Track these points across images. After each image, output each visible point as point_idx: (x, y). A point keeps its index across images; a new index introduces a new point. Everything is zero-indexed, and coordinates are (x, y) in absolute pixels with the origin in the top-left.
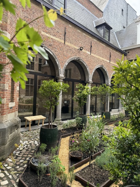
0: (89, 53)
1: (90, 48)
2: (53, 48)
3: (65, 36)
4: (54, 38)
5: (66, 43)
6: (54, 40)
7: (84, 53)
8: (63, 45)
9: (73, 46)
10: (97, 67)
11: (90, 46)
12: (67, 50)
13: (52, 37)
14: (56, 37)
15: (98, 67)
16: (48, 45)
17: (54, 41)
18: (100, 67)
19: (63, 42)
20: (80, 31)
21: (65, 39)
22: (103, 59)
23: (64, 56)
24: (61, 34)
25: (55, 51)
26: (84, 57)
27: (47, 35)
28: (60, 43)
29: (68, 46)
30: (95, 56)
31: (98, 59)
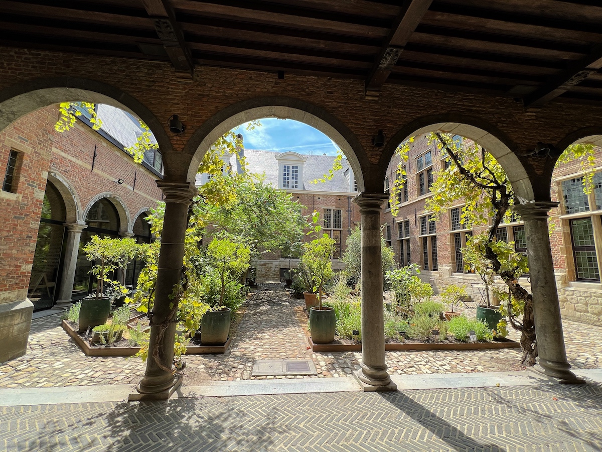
0: (132, 189)
1: (133, 181)
2: (70, 176)
3: (94, 158)
4: (74, 160)
5: (95, 170)
6: (74, 163)
7: (124, 188)
8: (88, 173)
9: (105, 175)
10: (142, 211)
11: (134, 179)
12: (95, 181)
13: (70, 157)
14: (79, 159)
15: (144, 211)
16: (62, 170)
17: (74, 165)
18: (146, 210)
19: (90, 168)
20: (119, 154)
21: (93, 163)
22: (152, 199)
23: (89, 190)
24: (87, 155)
25: (74, 182)
26: (122, 193)
27: (63, 154)
28: (85, 169)
29: (97, 175)
30: (139, 193)
31: (144, 198)
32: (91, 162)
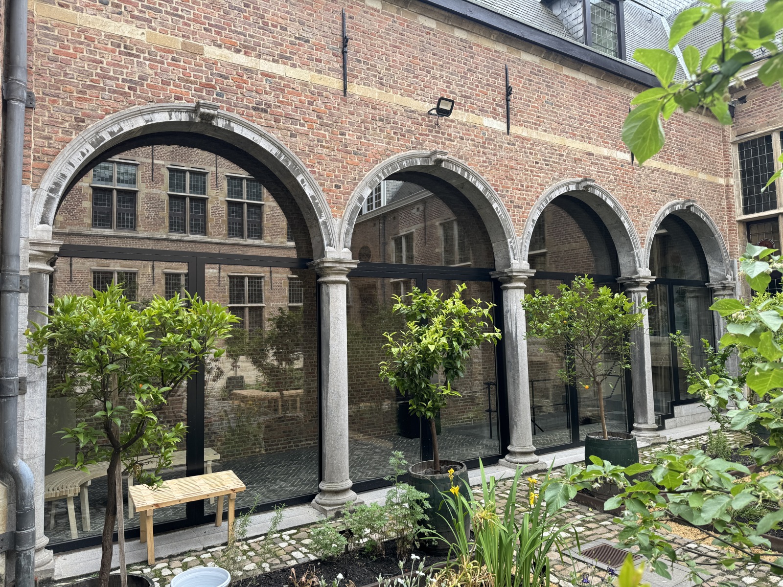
0: (501, 126)
1: (500, 98)
2: (277, 121)
3: (344, 53)
4: (279, 69)
5: (356, 90)
6: (281, 78)
7: (468, 127)
8: (334, 101)
9: (395, 99)
10: (557, 194)
11: (503, 91)
12: (363, 122)
13: (265, 65)
14: (294, 66)
15: (563, 191)
16: (247, 107)
17: (280, 86)
18: (573, 188)
19: (337, 84)
20: (431, 24)
21: (344, 67)
22: (590, 148)
23: (348, 152)
24: (321, 48)
25: (292, 136)
26: (468, 146)
27: (241, 59)
28: (320, 92)
29: (365, 102)
30: (534, 135)
31: (560, 151)
32: (338, 66)
